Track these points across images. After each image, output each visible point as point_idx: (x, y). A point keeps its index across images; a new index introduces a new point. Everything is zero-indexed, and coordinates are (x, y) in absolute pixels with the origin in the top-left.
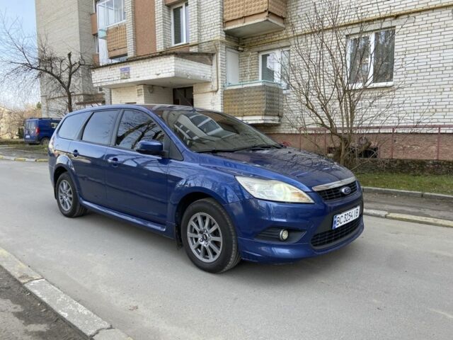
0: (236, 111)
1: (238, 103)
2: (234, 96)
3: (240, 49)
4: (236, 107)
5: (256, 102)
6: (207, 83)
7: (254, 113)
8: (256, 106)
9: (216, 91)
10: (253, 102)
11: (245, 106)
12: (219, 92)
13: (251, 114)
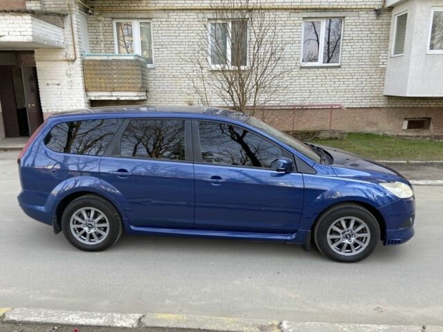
0: (103, 85)
1: (105, 77)
2: (97, 67)
3: (90, 11)
4: (102, 80)
5: (129, 77)
6: (58, 49)
7: (128, 89)
8: (129, 81)
9: (73, 61)
10: (125, 76)
11: (115, 81)
12: (78, 62)
13: (123, 89)
